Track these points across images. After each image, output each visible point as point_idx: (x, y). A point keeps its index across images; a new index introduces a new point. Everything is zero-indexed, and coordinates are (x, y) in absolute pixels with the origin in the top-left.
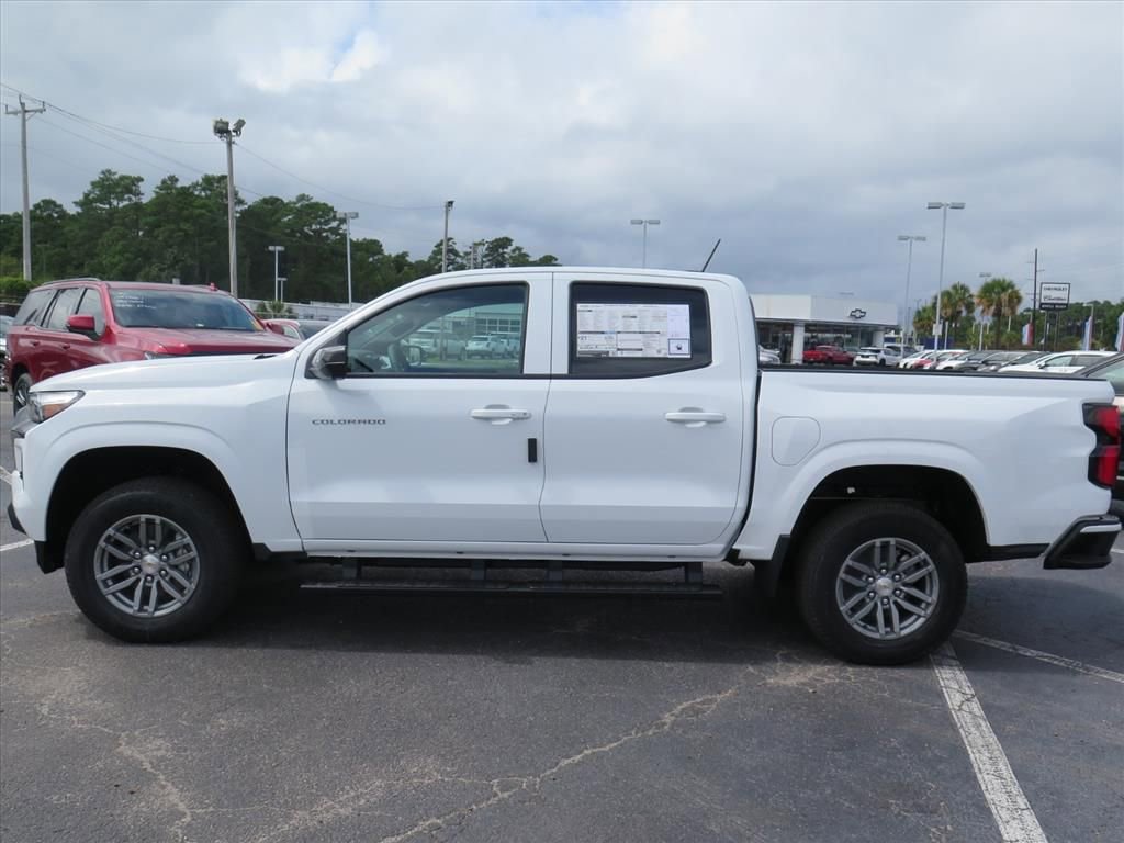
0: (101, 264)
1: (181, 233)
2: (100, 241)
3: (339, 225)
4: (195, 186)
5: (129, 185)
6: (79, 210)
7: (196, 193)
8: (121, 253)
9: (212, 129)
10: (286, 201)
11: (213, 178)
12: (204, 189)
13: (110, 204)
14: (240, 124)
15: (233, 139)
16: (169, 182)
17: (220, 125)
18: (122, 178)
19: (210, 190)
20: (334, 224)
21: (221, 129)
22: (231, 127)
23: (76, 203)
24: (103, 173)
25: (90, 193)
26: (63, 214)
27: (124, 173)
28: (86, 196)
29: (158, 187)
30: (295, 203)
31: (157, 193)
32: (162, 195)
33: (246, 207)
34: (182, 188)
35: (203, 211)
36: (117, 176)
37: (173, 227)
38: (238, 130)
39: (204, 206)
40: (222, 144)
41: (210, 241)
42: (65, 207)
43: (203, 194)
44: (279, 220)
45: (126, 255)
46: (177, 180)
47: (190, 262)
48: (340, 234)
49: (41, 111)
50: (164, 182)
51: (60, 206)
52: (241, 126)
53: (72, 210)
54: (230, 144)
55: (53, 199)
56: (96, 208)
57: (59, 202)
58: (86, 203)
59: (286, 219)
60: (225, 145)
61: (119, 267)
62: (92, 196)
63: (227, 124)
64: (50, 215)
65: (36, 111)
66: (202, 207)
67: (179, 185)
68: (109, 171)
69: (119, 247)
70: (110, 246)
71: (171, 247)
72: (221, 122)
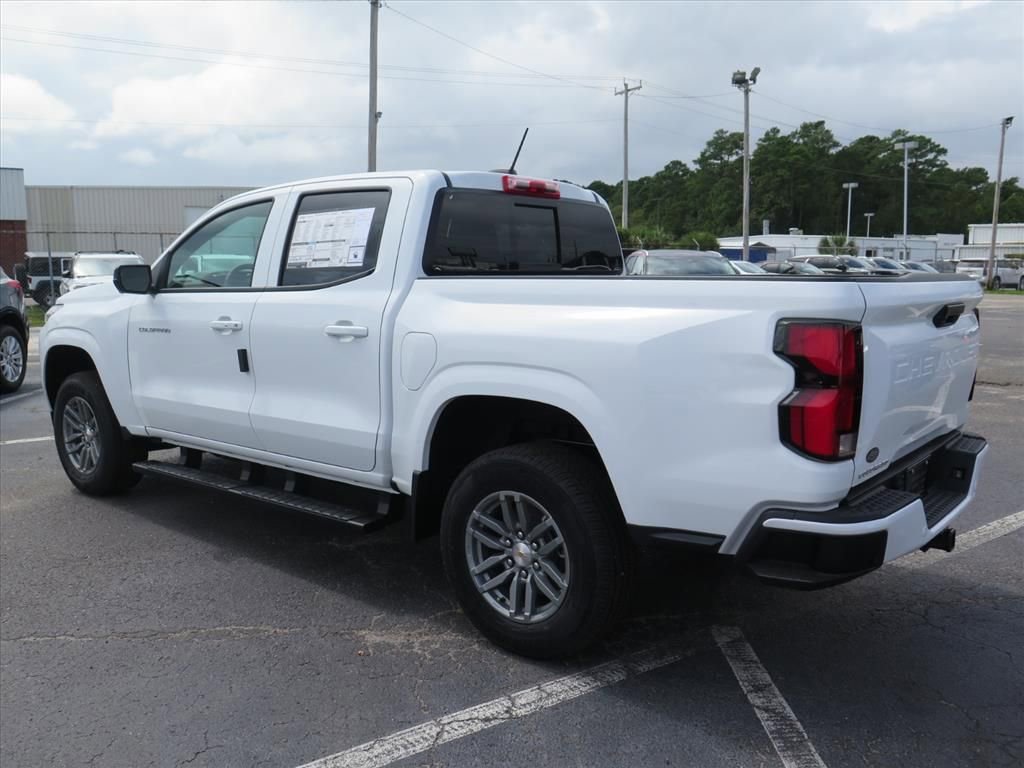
0: (710, 211)
1: (778, 179)
2: (710, 193)
3: (936, 157)
4: (794, 135)
5: (737, 141)
6: (698, 167)
7: (795, 141)
8: (726, 201)
9: (731, 80)
10: (881, 138)
11: (811, 125)
12: (802, 137)
13: (722, 159)
14: (756, 71)
15: (750, 87)
16: (771, 134)
17: (739, 76)
18: (733, 135)
19: (807, 136)
20: (931, 156)
21: (740, 80)
22: (748, 77)
23: (695, 162)
24: (717, 133)
25: (706, 151)
26: (686, 171)
27: (734, 131)
28: (703, 154)
29: (760, 140)
30: (890, 140)
31: (758, 145)
32: (763, 146)
33: (840, 148)
34: (782, 138)
35: (798, 156)
36: (728, 134)
37: (771, 174)
38: (754, 79)
39: (799, 152)
40: (739, 92)
41: (803, 183)
42: (688, 166)
43: (801, 141)
44: (874, 157)
45: (730, 202)
46: (778, 131)
47: (784, 204)
48: (937, 166)
49: (639, 88)
50: (767, 134)
51: (685, 165)
52: (756, 74)
53: (693, 167)
54: (747, 92)
55: (679, 160)
56: (710, 164)
57: (683, 162)
58: (703, 160)
59: (881, 156)
60: (742, 94)
61: (724, 213)
62: (708, 154)
63: (744, 74)
64: (677, 174)
65: (635, 89)
66: (797, 153)
67: (779, 135)
68: (722, 131)
69: (725, 196)
70: (718, 195)
71: (768, 192)
72: (739, 73)
